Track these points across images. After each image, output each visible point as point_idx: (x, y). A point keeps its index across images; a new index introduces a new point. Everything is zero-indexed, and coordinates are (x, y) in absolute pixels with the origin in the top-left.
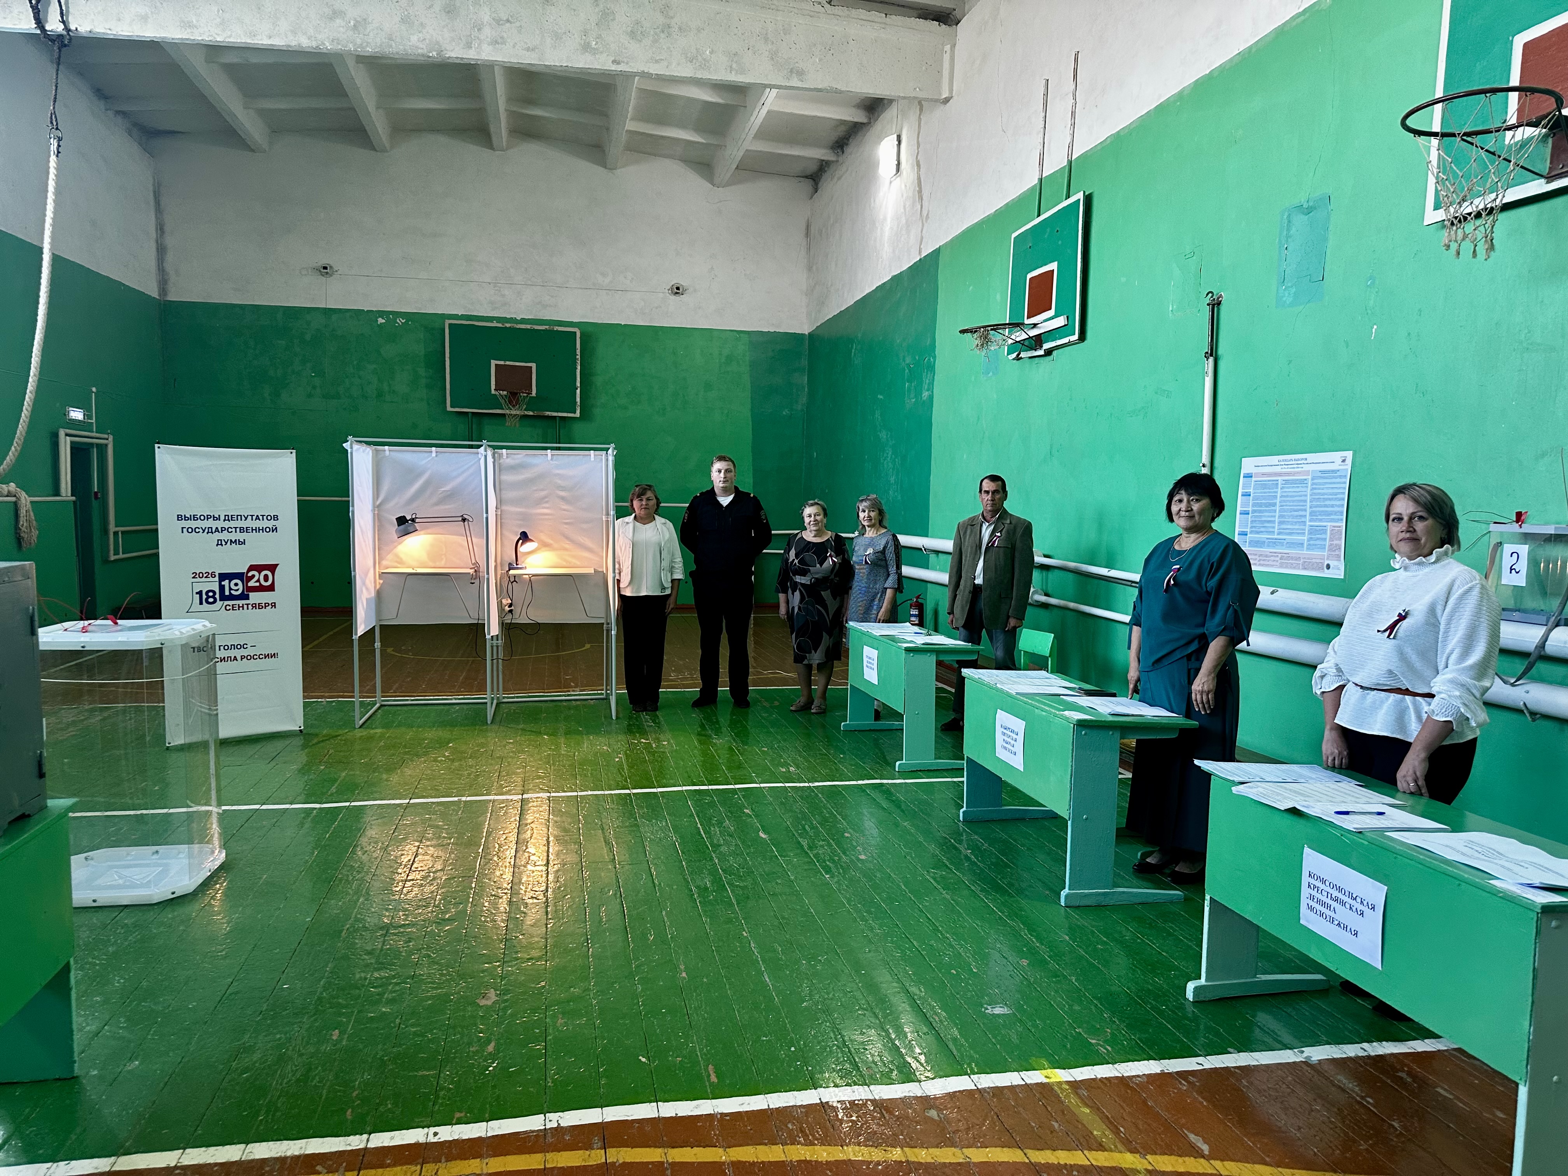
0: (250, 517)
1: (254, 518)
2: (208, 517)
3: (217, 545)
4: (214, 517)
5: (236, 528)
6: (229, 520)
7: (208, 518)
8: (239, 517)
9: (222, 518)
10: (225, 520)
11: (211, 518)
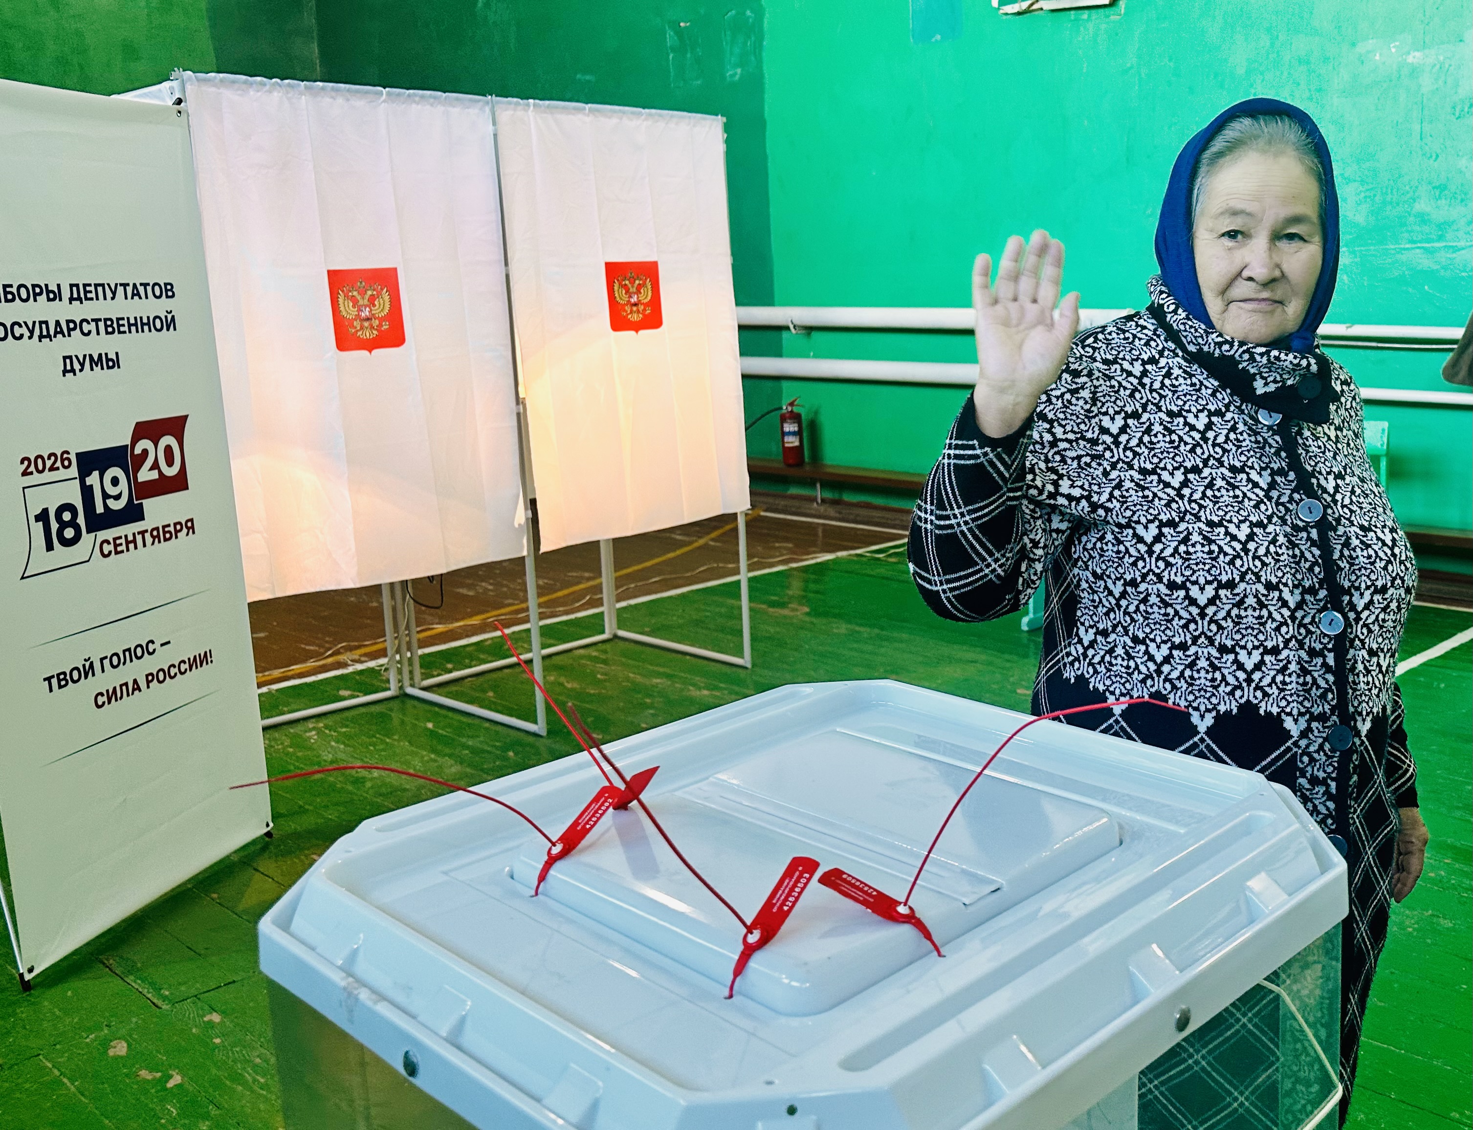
0: (120, 290)
1: (129, 290)
3: (65, 372)
5: (97, 321)
6: (79, 299)
7: (36, 295)
8: (100, 289)
9: (66, 294)
10: (71, 299)
11: (41, 294)
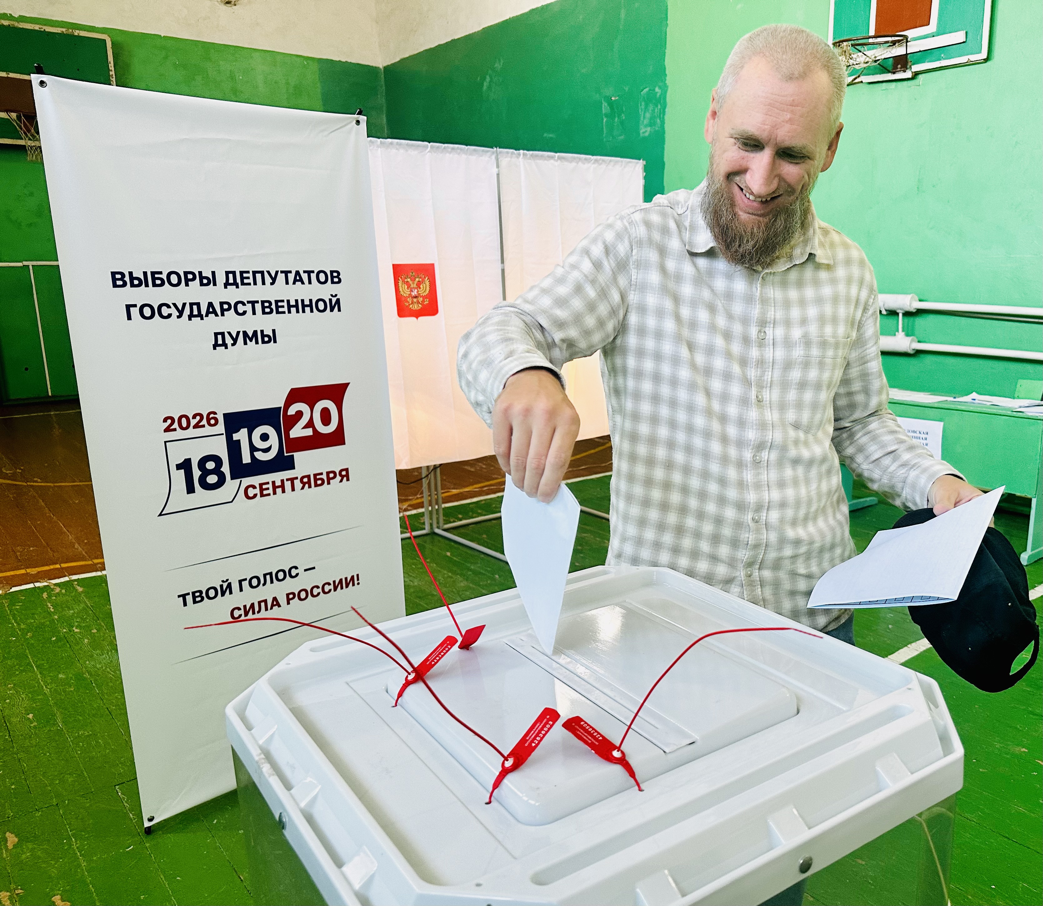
1: (291, 277)
2: (188, 278)
3: (215, 346)
4: (202, 278)
5: (253, 303)
6: (235, 284)
7: (187, 281)
8: (259, 276)
9: (221, 279)
10: (226, 285)
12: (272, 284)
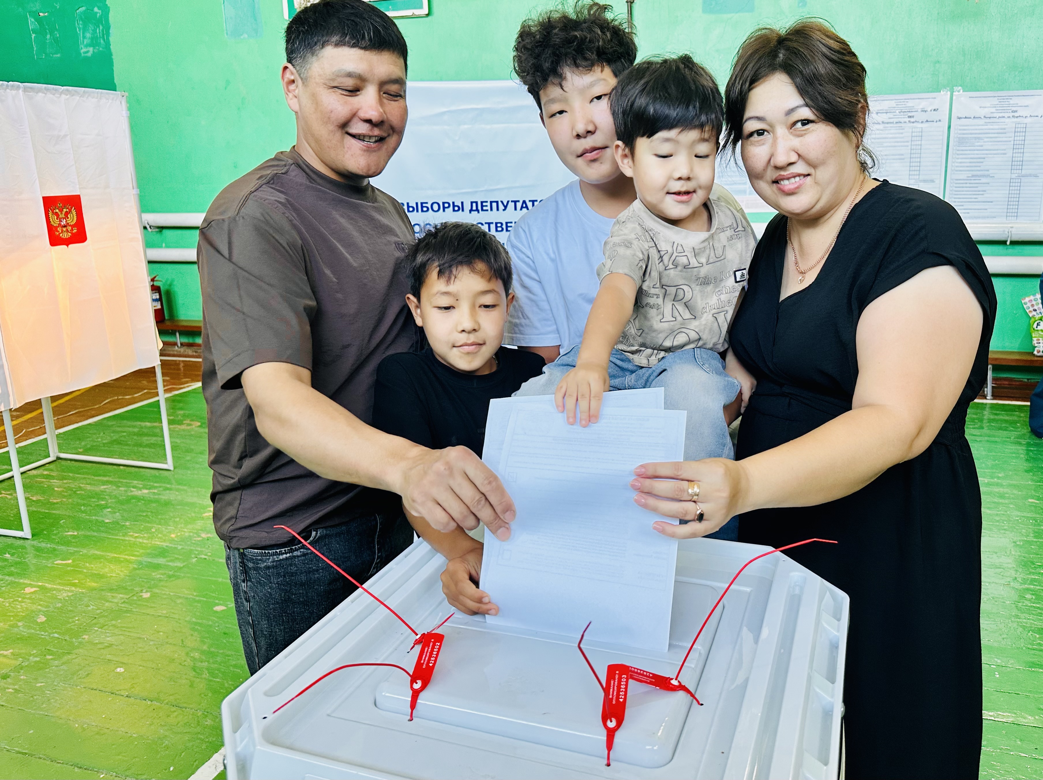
0: (511, 205)
1: (519, 205)
2: (444, 206)
4: (454, 206)
5: (489, 224)
6: (477, 210)
7: (444, 208)
8: (494, 205)
9: (467, 207)
10: (471, 210)
11: (449, 206)
12: (504, 210)
